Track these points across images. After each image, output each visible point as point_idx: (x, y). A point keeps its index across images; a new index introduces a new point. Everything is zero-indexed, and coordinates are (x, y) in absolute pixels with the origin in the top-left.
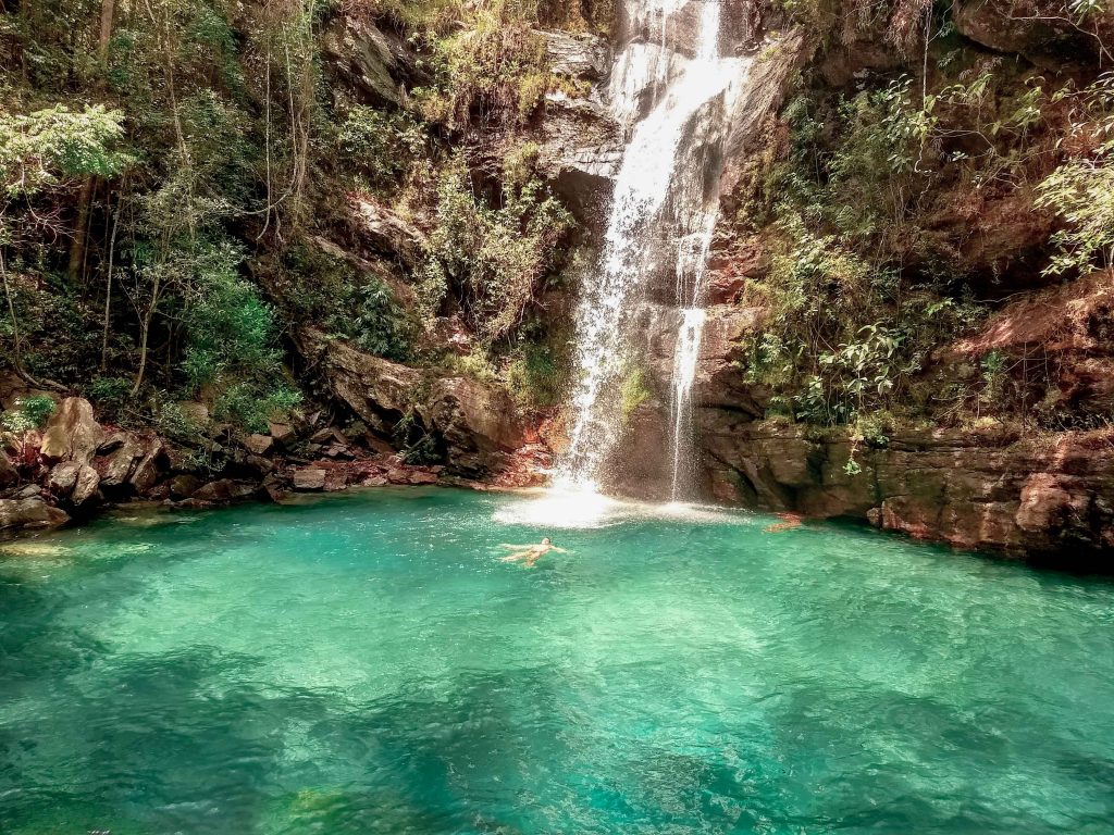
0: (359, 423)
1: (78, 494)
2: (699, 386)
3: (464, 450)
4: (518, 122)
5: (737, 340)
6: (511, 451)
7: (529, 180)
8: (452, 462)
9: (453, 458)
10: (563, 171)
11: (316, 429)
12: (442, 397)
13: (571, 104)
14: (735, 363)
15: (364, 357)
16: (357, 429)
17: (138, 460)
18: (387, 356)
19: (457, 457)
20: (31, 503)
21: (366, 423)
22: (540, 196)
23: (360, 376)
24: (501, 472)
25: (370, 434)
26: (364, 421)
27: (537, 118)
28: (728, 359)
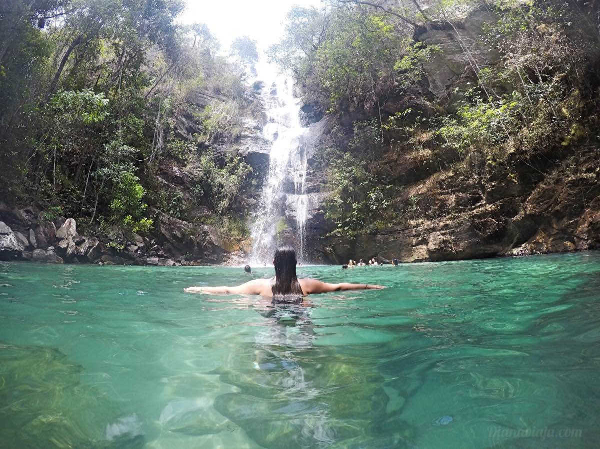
0: (169, 244)
1: (68, 252)
2: (308, 220)
3: (211, 253)
4: (231, 141)
5: (322, 202)
6: (229, 253)
7: (236, 156)
8: (206, 257)
9: (206, 256)
10: (249, 153)
11: (153, 245)
12: (201, 232)
13: (250, 135)
14: (322, 211)
15: (172, 218)
16: (168, 246)
17: (90, 247)
18: (180, 218)
19: (208, 255)
20: (51, 253)
21: (171, 244)
22: (240, 161)
23: (170, 225)
24: (225, 261)
25: (173, 248)
26: (171, 243)
27: (238, 139)
28: (319, 209)
